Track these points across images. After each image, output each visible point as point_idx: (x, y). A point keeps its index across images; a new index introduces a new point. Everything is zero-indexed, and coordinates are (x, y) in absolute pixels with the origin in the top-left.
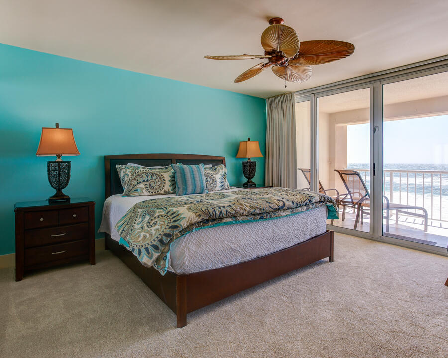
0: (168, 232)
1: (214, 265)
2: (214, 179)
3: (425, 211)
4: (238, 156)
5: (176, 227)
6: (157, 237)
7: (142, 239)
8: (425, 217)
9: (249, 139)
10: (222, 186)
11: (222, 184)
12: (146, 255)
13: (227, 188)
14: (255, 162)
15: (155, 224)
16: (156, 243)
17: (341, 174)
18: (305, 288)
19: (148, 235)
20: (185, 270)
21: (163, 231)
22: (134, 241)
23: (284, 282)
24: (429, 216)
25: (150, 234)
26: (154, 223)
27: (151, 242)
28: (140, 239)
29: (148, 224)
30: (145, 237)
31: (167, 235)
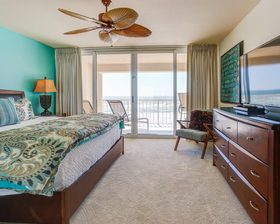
0: (56, 157)
1: (79, 175)
2: (22, 110)
3: (148, 120)
4: (35, 91)
5: (61, 151)
6: (48, 164)
7: (27, 171)
8: (148, 122)
9: (45, 78)
10: (30, 116)
11: (30, 114)
12: (39, 182)
13: (34, 117)
14: (51, 96)
15: (36, 153)
16: (48, 168)
17: (109, 103)
18: (123, 172)
19: (33, 165)
20: (63, 185)
21: (52, 157)
22: (18, 175)
23: (109, 173)
24: (149, 123)
25: (35, 163)
26: (32, 153)
27: (42, 170)
28: (24, 171)
29: (26, 156)
30: (30, 167)
31: (56, 159)
